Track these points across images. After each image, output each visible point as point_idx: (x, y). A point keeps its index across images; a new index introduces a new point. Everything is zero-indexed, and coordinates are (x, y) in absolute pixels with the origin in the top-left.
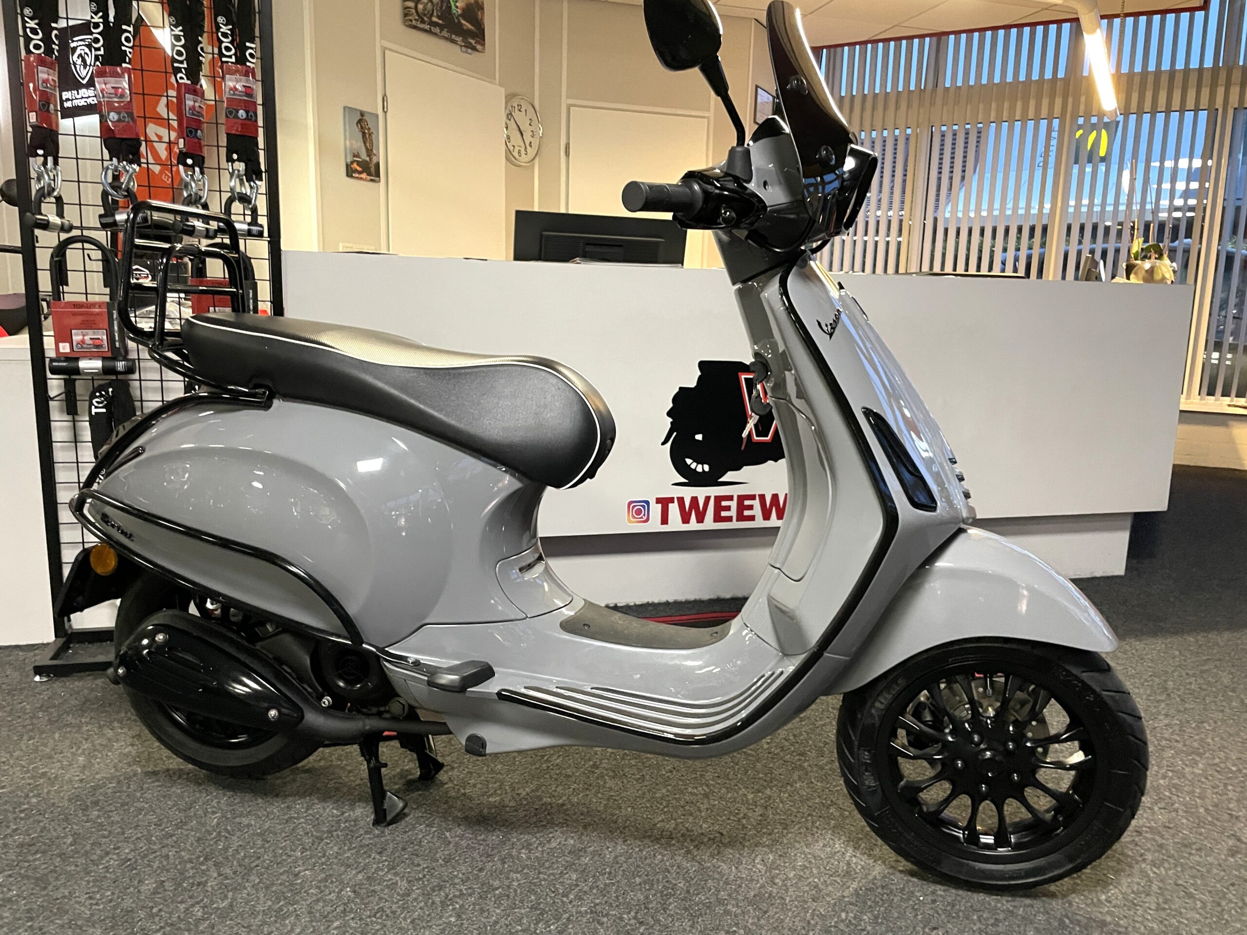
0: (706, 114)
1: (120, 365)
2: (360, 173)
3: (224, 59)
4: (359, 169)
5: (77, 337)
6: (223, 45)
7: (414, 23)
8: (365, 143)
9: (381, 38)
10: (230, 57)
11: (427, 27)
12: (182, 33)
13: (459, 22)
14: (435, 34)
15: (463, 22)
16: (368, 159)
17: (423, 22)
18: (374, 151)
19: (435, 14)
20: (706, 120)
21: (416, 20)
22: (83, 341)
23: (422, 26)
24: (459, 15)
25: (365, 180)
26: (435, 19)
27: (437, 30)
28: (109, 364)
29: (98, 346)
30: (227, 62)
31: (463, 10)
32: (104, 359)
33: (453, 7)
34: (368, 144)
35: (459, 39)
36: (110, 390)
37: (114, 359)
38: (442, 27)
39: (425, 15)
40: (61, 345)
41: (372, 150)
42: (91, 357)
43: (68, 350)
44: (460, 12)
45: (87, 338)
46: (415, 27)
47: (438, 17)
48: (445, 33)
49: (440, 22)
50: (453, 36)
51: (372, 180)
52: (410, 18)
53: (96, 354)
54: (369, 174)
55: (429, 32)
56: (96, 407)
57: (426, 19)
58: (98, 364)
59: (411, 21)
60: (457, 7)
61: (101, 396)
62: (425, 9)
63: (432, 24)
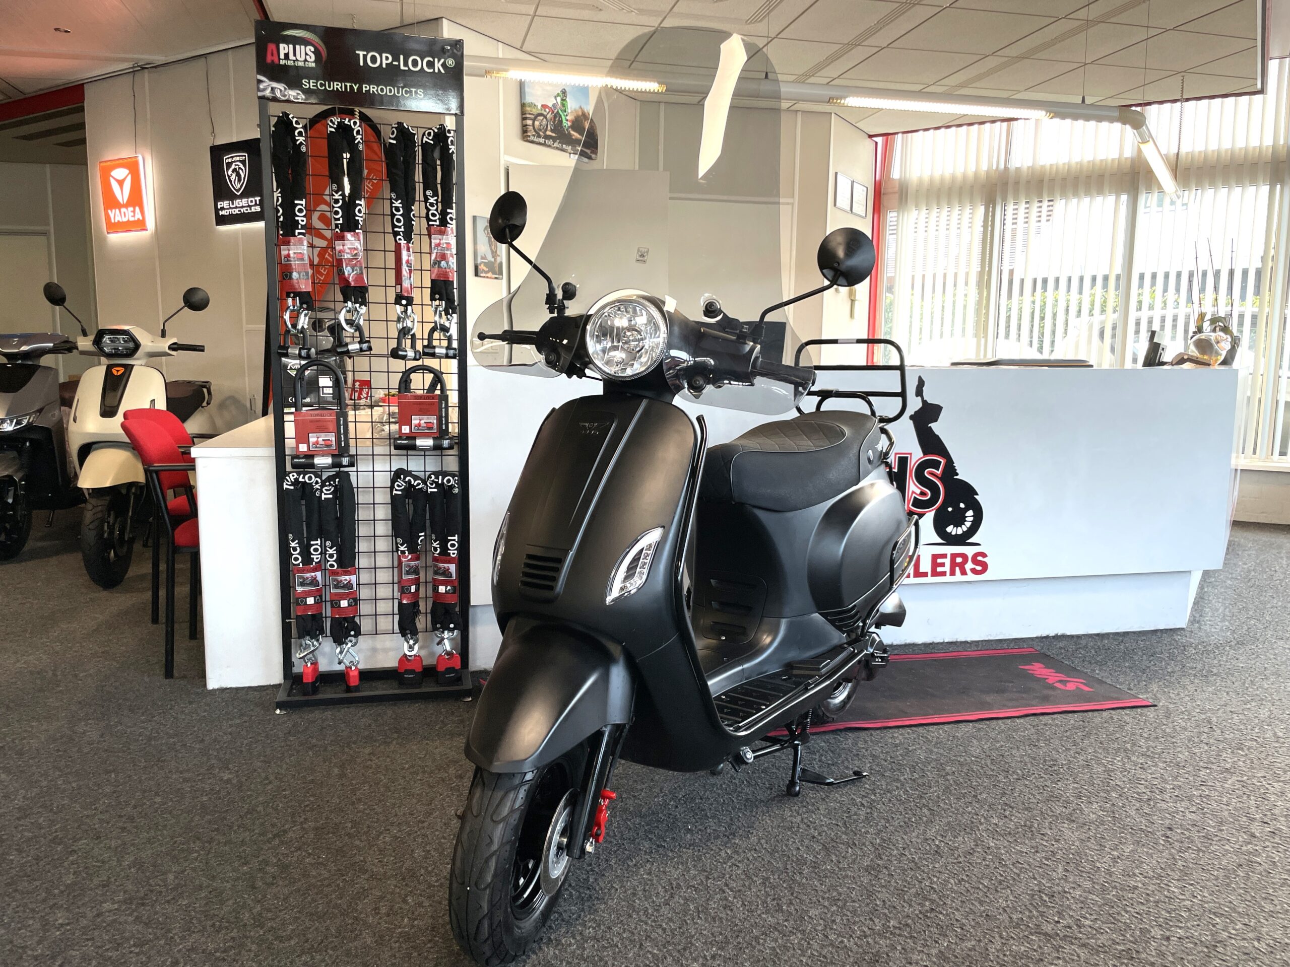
0: (790, 200)
1: (345, 461)
2: (486, 272)
3: (431, 223)
4: (486, 269)
5: (313, 439)
6: (431, 212)
7: (532, 138)
8: (490, 246)
9: (505, 153)
10: (435, 221)
11: (542, 141)
12: (401, 205)
13: (569, 132)
14: (549, 146)
15: (572, 132)
16: (493, 260)
17: (539, 136)
18: (498, 253)
19: (549, 128)
20: (790, 206)
21: (534, 136)
22: (317, 442)
23: (537, 140)
24: (569, 127)
25: (491, 278)
26: (549, 133)
27: (550, 142)
28: (337, 460)
29: (327, 446)
30: (433, 225)
31: (573, 122)
32: (333, 456)
33: (564, 121)
34: (493, 247)
35: (569, 148)
36: (337, 480)
37: (341, 455)
38: (554, 139)
39: (540, 130)
40: (301, 446)
41: (496, 252)
42: (324, 454)
43: (305, 449)
44: (569, 124)
45: (320, 439)
46: (532, 142)
47: (552, 131)
48: (557, 145)
49: (554, 135)
50: (564, 146)
51: (496, 278)
52: (529, 134)
53: (327, 452)
54: (494, 273)
55: (544, 145)
56: (325, 494)
57: (541, 133)
58: (328, 460)
59: (529, 136)
60: (567, 120)
61: (330, 485)
62: (541, 125)
63: (547, 137)
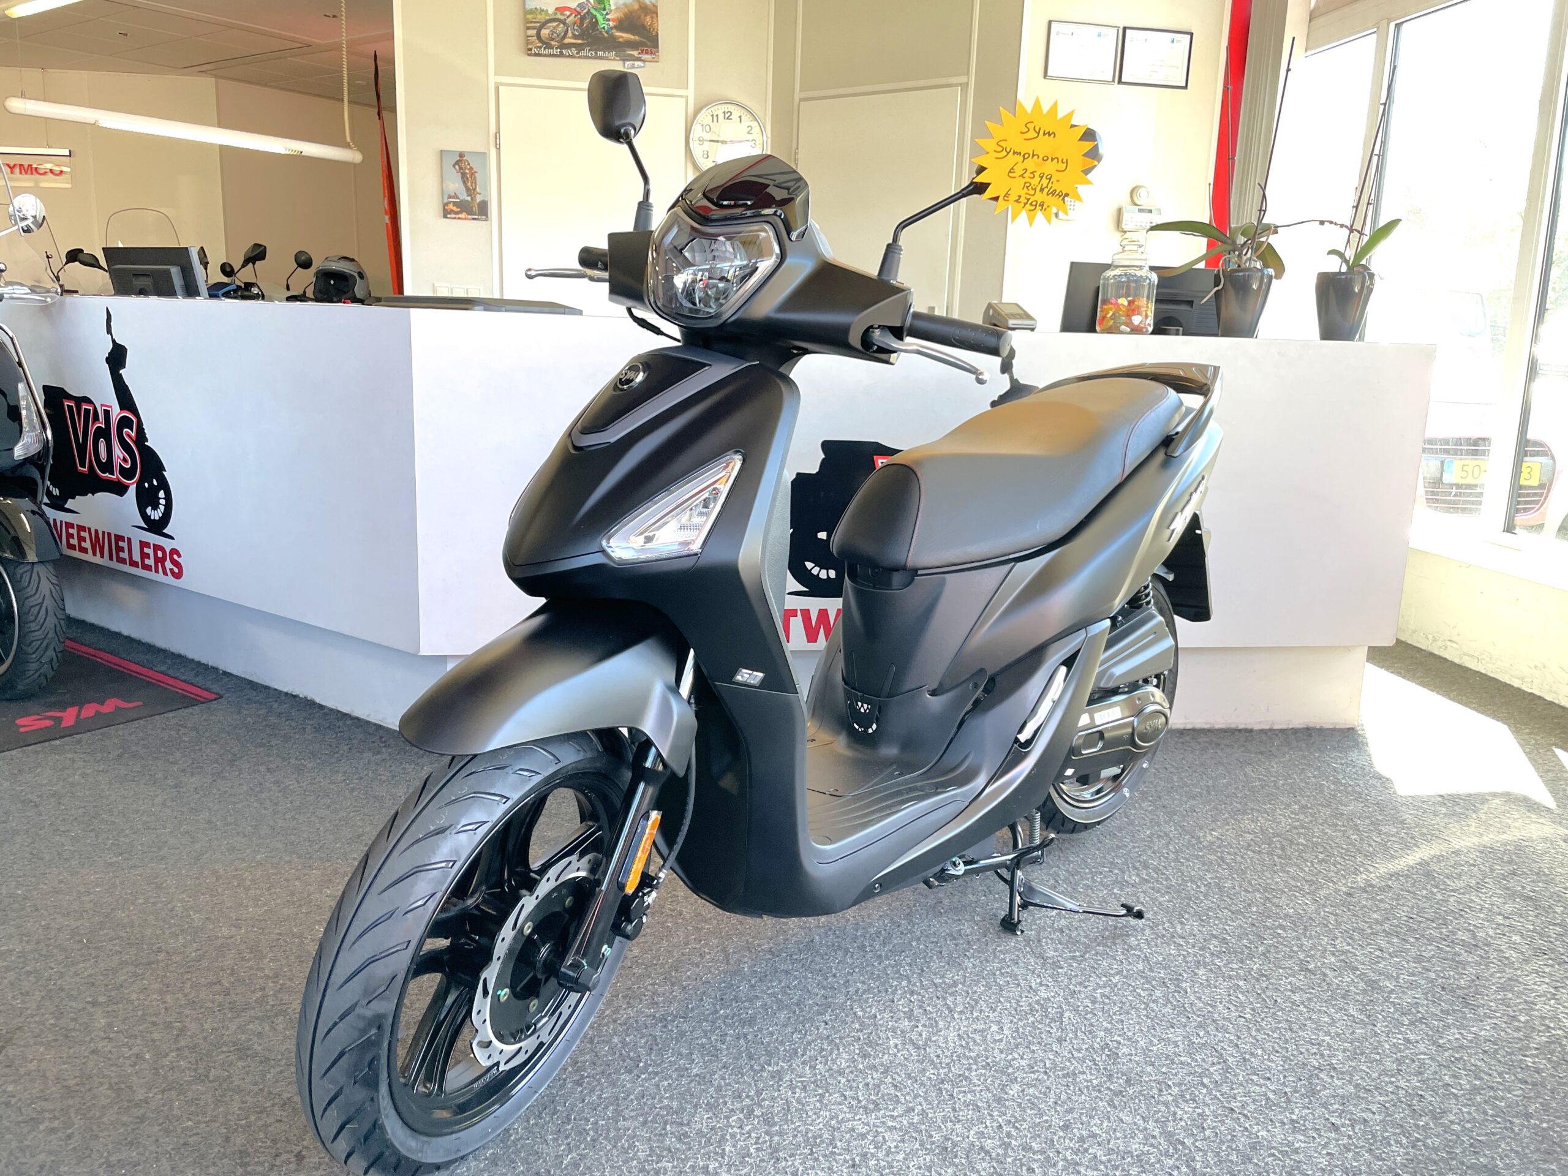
0: (963, 79)
9: (496, 74)
11: (557, 51)
14: (568, 56)
16: (469, 198)
18: (481, 191)
19: (570, 34)
23: (547, 52)
24: (612, 28)
26: (567, 41)
27: (573, 51)
31: (619, 21)
33: (601, 21)
35: (611, 54)
38: (579, 47)
39: (553, 39)
41: (475, 189)
44: (612, 24)
47: (575, 37)
48: (585, 53)
49: (580, 41)
50: (600, 53)
52: (530, 46)
55: (561, 55)
57: (553, 43)
59: (531, 49)
60: (609, 20)
62: (553, 32)
63: (563, 46)
